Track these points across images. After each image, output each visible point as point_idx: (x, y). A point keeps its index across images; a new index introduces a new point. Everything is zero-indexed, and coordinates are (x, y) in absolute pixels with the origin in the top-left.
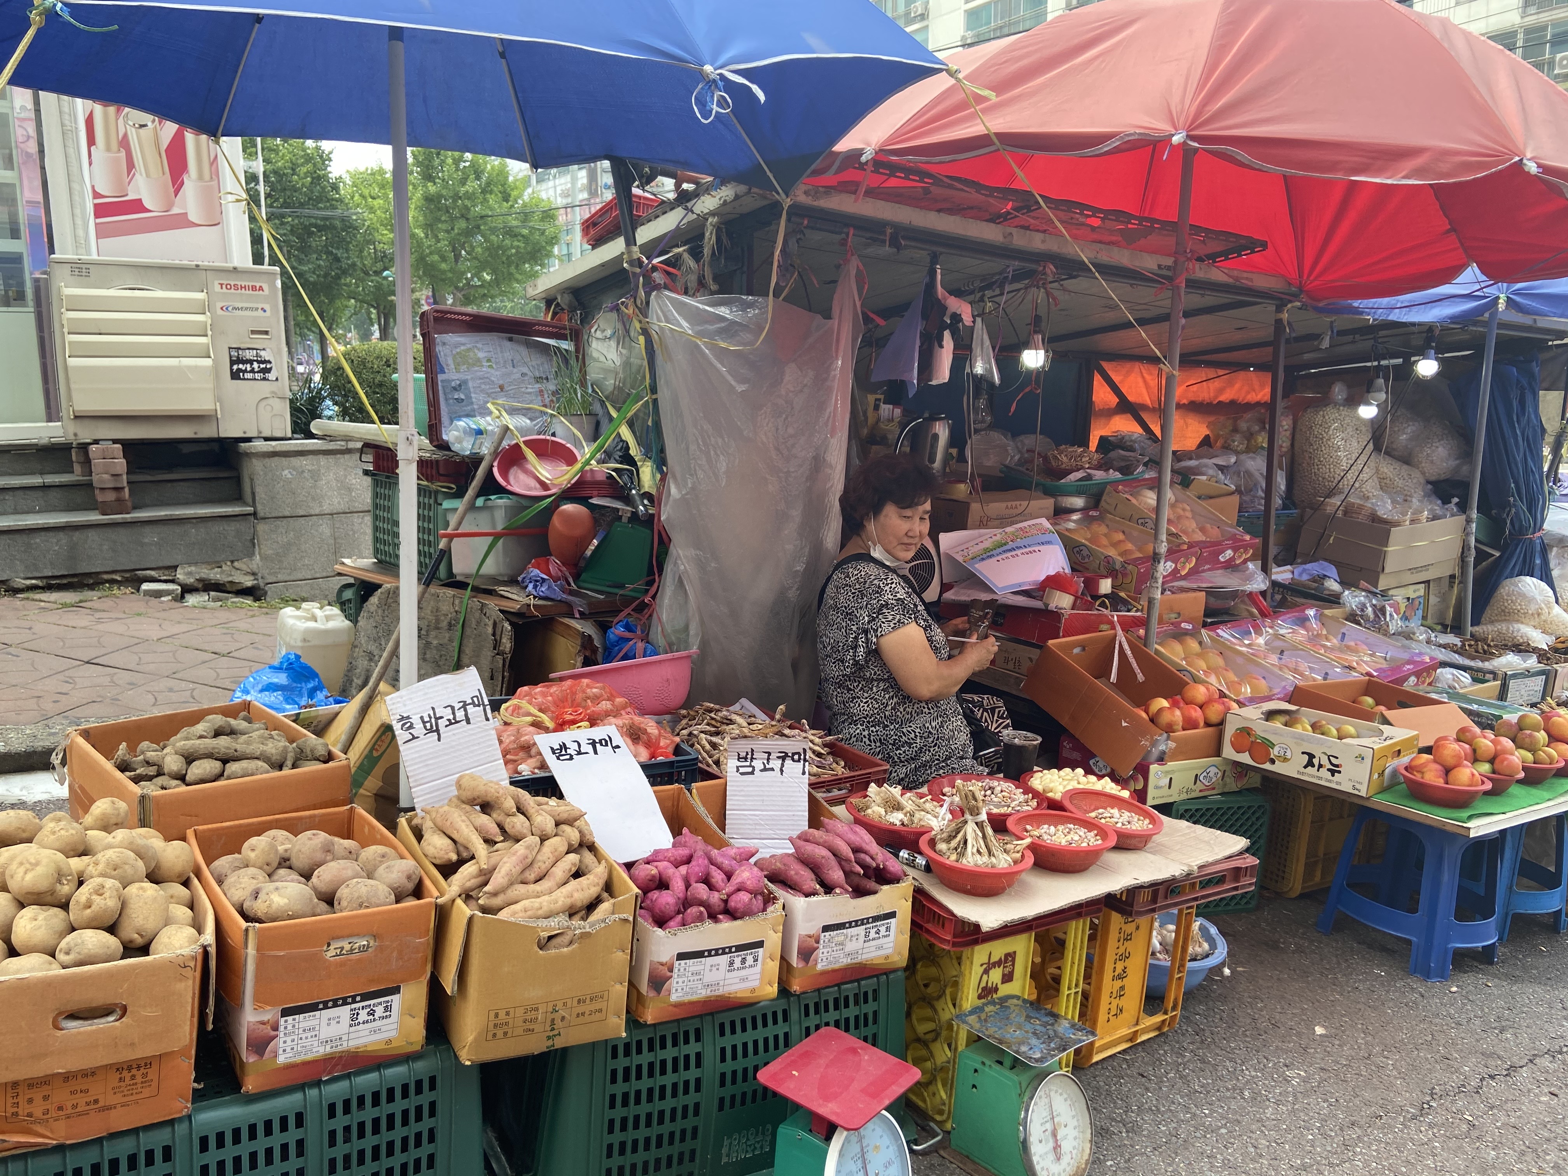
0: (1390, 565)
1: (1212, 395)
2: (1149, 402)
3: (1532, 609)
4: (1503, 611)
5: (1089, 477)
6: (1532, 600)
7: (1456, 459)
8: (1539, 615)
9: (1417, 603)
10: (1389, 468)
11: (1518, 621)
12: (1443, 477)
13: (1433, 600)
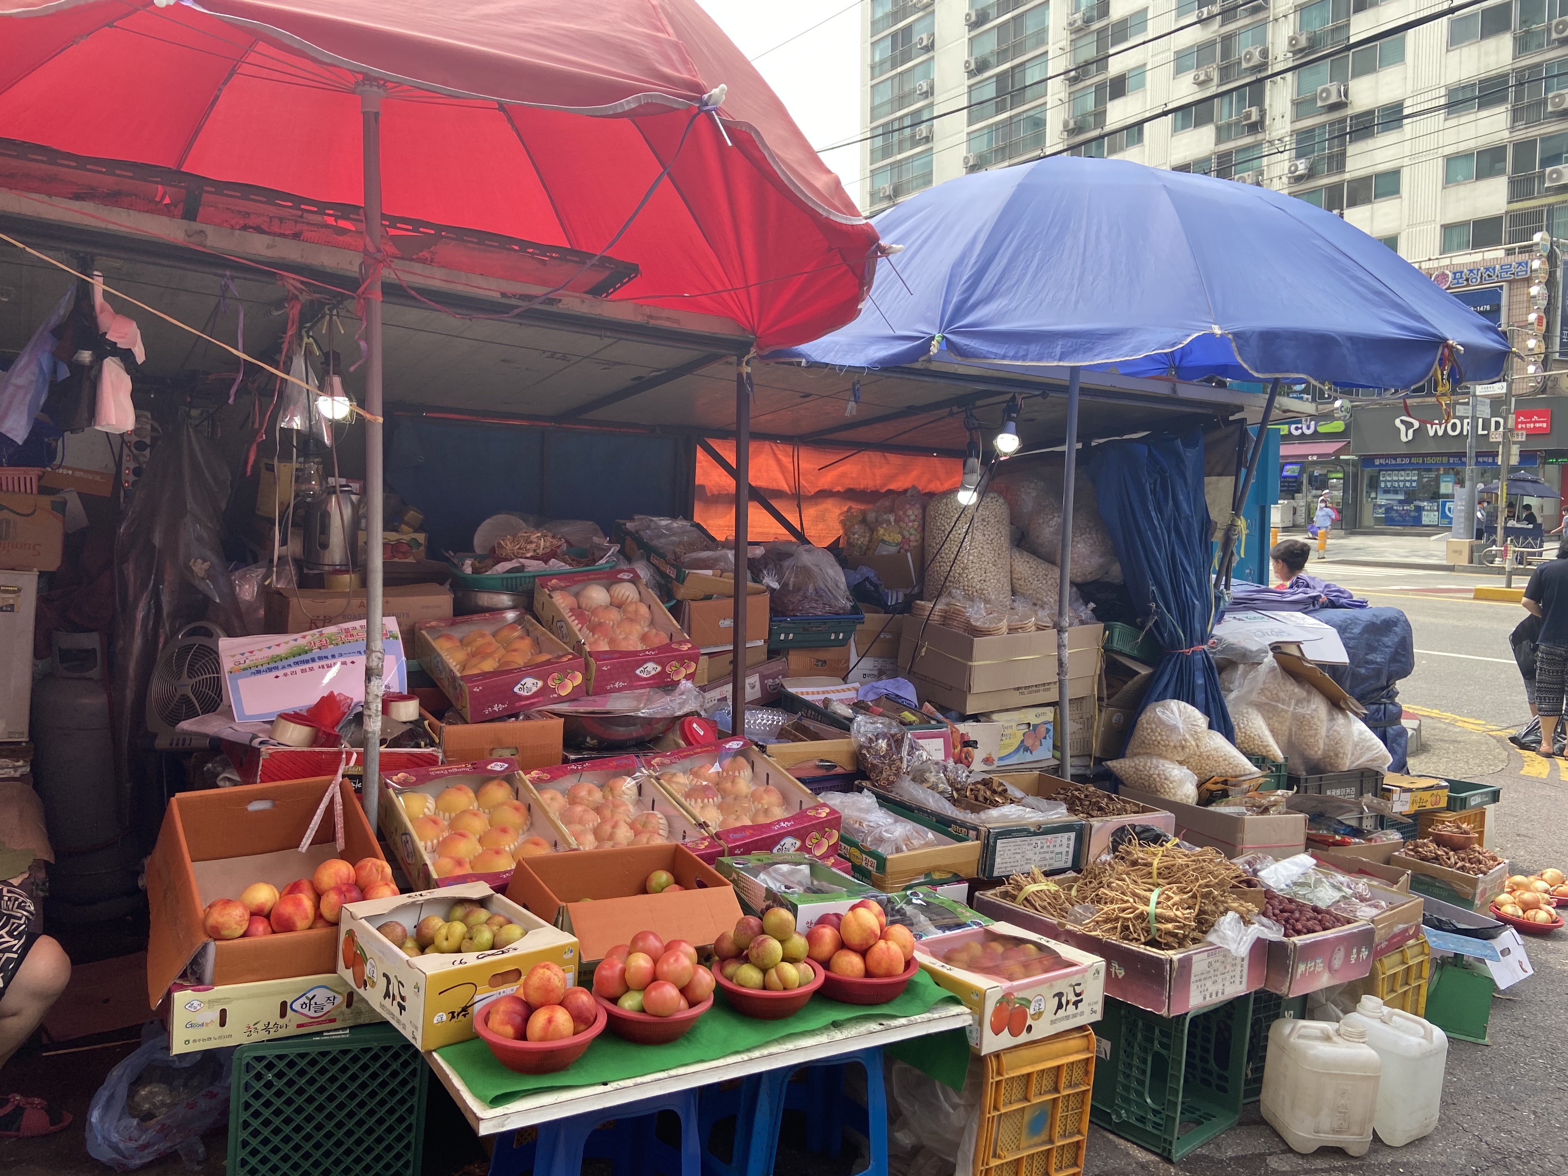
0: (979, 683)
1: (878, 482)
2: (785, 487)
3: (1174, 740)
4: (1143, 742)
5: (521, 569)
6: (1174, 729)
7: (1101, 557)
8: (1183, 748)
9: (1043, 730)
10: (1025, 566)
11: (1160, 756)
12: (1089, 578)
13: (1070, 727)
